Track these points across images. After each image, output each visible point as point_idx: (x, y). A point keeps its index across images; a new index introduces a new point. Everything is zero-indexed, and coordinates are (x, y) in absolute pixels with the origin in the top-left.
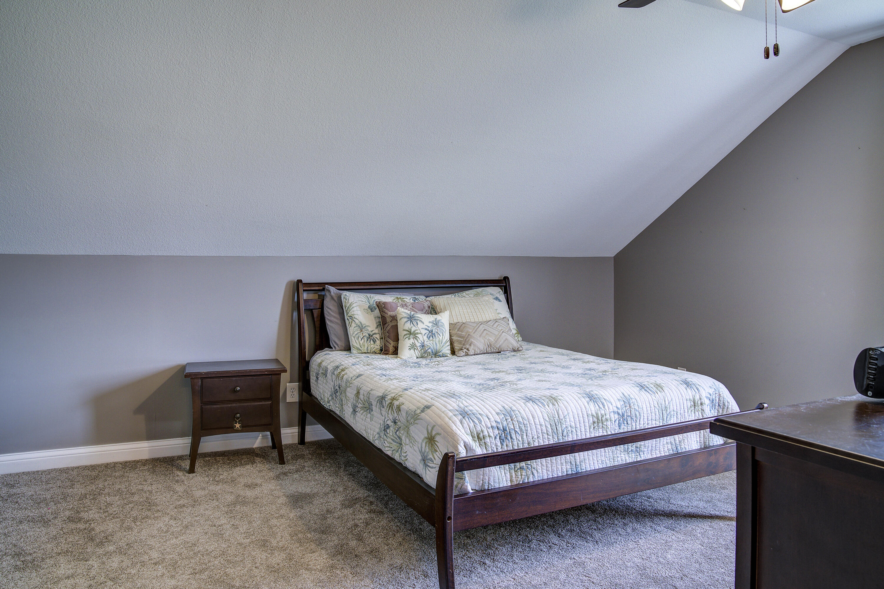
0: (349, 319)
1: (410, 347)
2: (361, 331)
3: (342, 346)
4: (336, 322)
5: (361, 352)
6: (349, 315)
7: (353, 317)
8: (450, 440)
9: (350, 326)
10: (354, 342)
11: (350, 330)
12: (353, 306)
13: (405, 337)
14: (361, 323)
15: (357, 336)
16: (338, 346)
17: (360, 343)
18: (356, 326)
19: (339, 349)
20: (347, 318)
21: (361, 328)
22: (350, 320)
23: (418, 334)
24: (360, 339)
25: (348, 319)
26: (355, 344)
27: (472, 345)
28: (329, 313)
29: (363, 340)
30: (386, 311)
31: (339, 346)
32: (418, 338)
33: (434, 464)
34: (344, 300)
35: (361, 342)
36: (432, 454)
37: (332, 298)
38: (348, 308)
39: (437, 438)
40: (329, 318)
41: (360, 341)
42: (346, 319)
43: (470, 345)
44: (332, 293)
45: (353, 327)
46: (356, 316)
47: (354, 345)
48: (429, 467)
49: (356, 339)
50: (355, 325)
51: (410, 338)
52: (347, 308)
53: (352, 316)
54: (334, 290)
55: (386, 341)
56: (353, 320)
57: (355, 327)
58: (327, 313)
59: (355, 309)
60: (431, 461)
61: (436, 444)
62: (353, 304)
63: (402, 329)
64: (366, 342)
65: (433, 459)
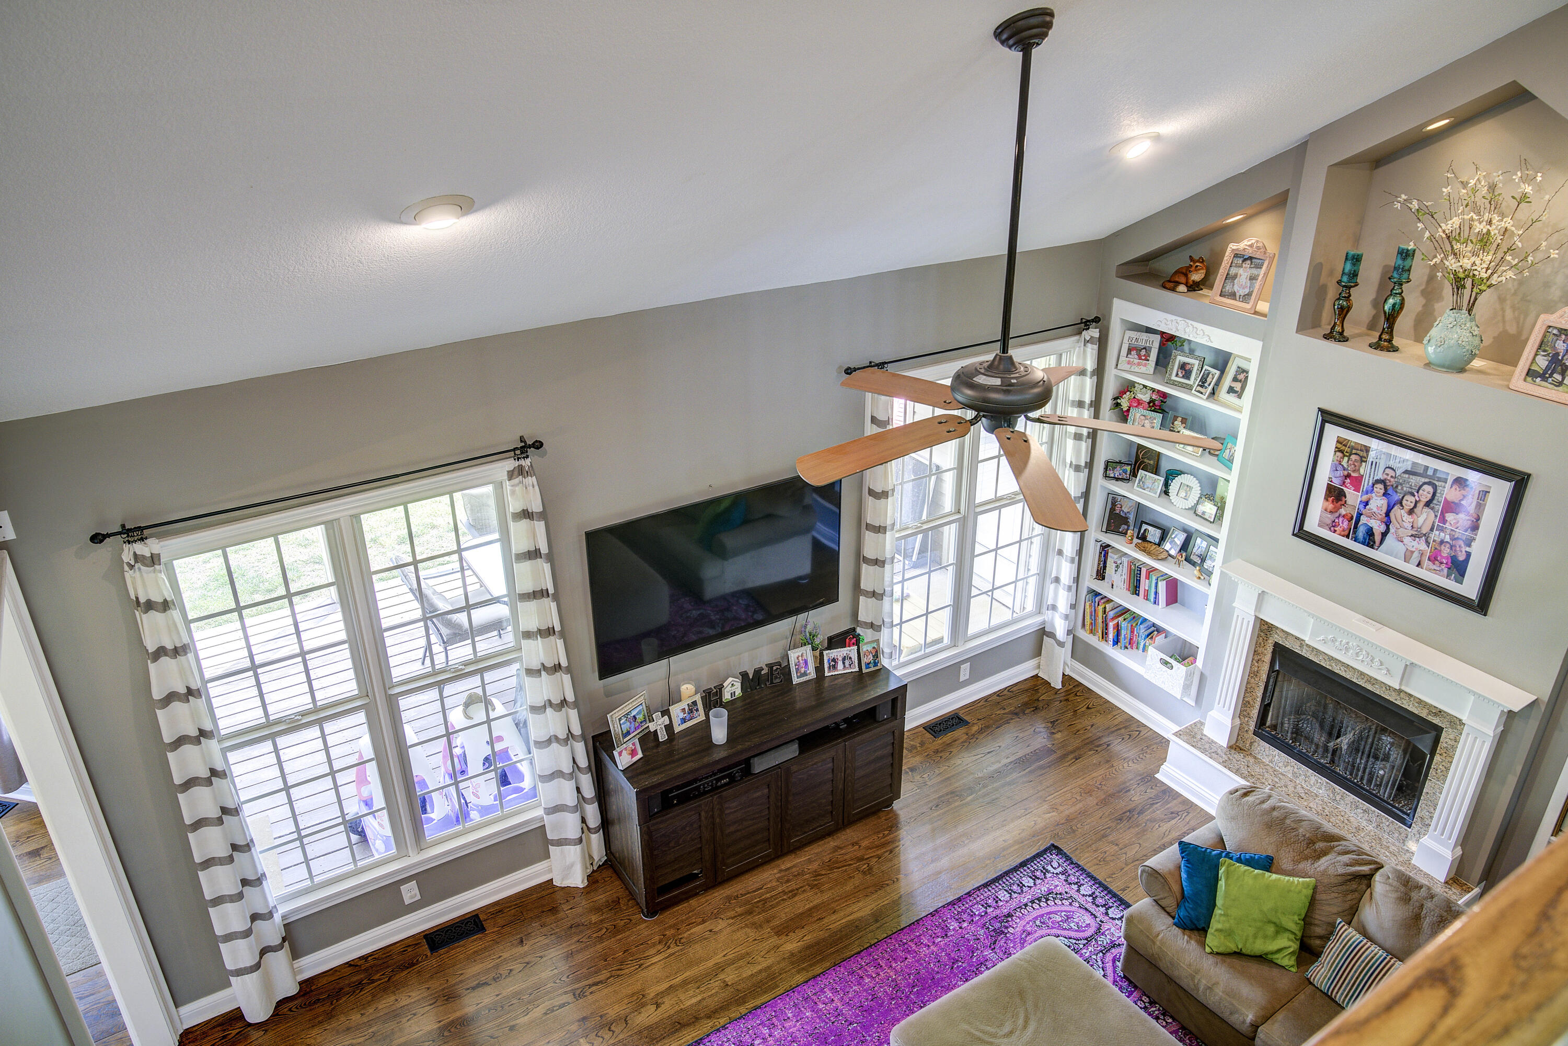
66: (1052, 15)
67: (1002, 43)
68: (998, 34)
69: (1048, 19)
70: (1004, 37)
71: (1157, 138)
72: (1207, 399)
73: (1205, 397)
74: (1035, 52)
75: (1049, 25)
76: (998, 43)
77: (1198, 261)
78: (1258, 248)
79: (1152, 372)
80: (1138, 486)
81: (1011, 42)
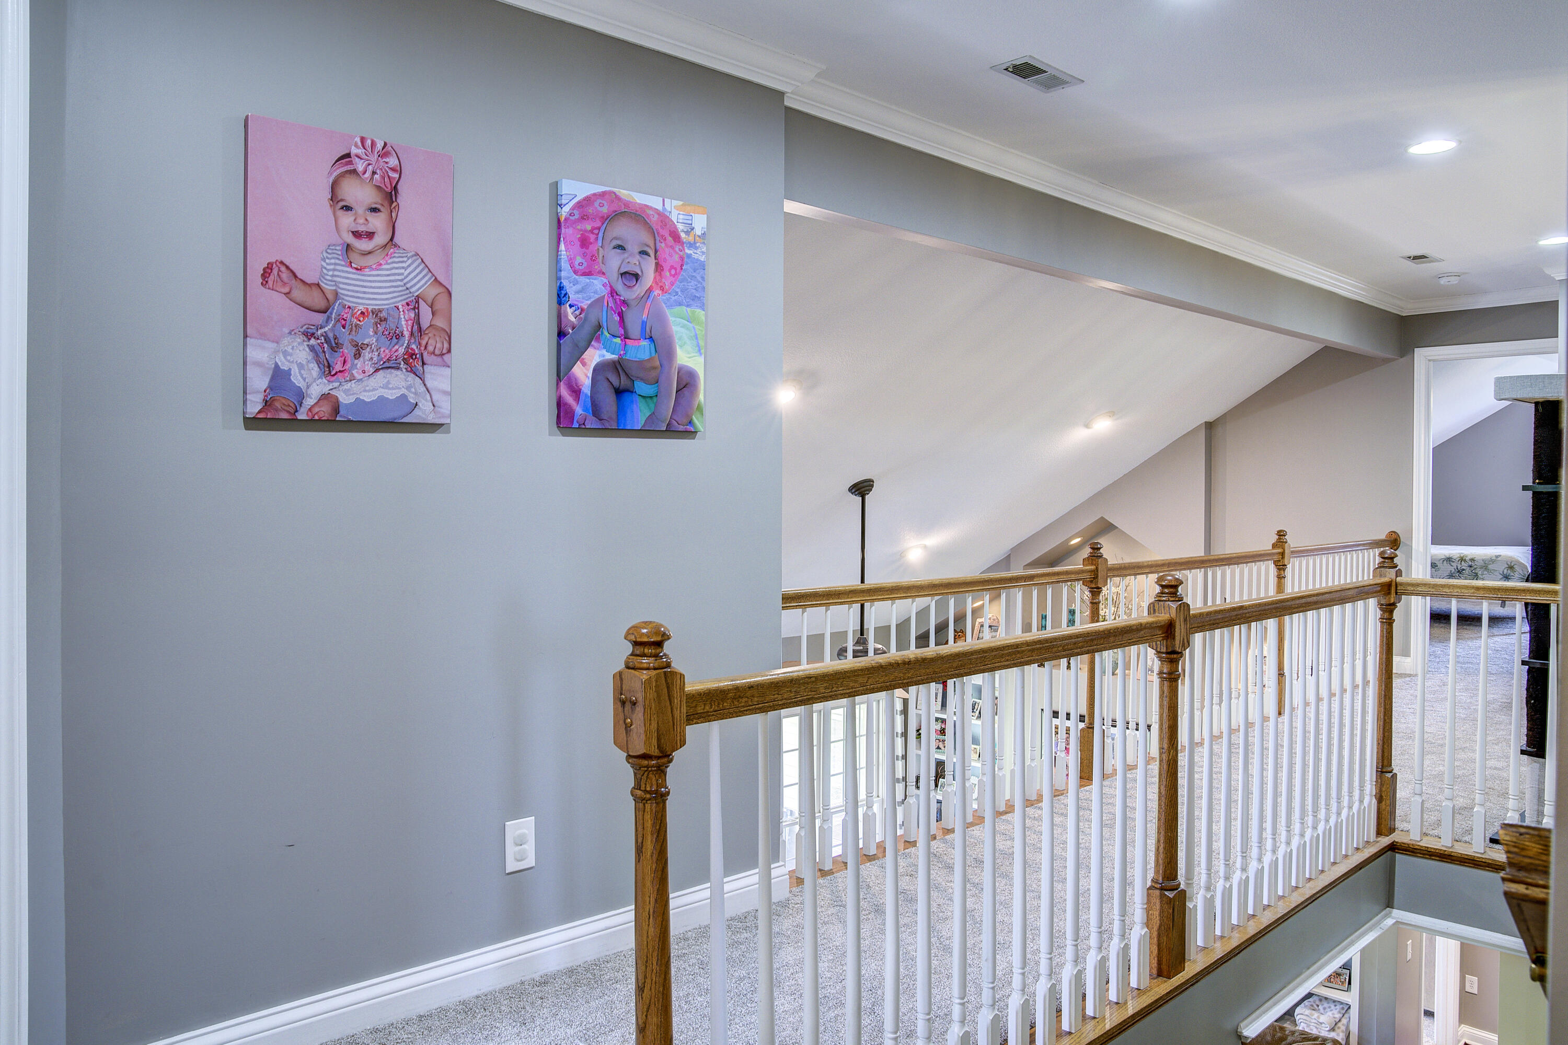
66: (873, 482)
67: (852, 494)
68: (850, 490)
69: (872, 483)
70: (853, 491)
71: (925, 547)
72: (977, 719)
73: (975, 718)
74: (867, 497)
75: (872, 486)
76: (851, 494)
77: (960, 632)
78: (994, 620)
79: (940, 709)
80: (940, 791)
81: (856, 493)
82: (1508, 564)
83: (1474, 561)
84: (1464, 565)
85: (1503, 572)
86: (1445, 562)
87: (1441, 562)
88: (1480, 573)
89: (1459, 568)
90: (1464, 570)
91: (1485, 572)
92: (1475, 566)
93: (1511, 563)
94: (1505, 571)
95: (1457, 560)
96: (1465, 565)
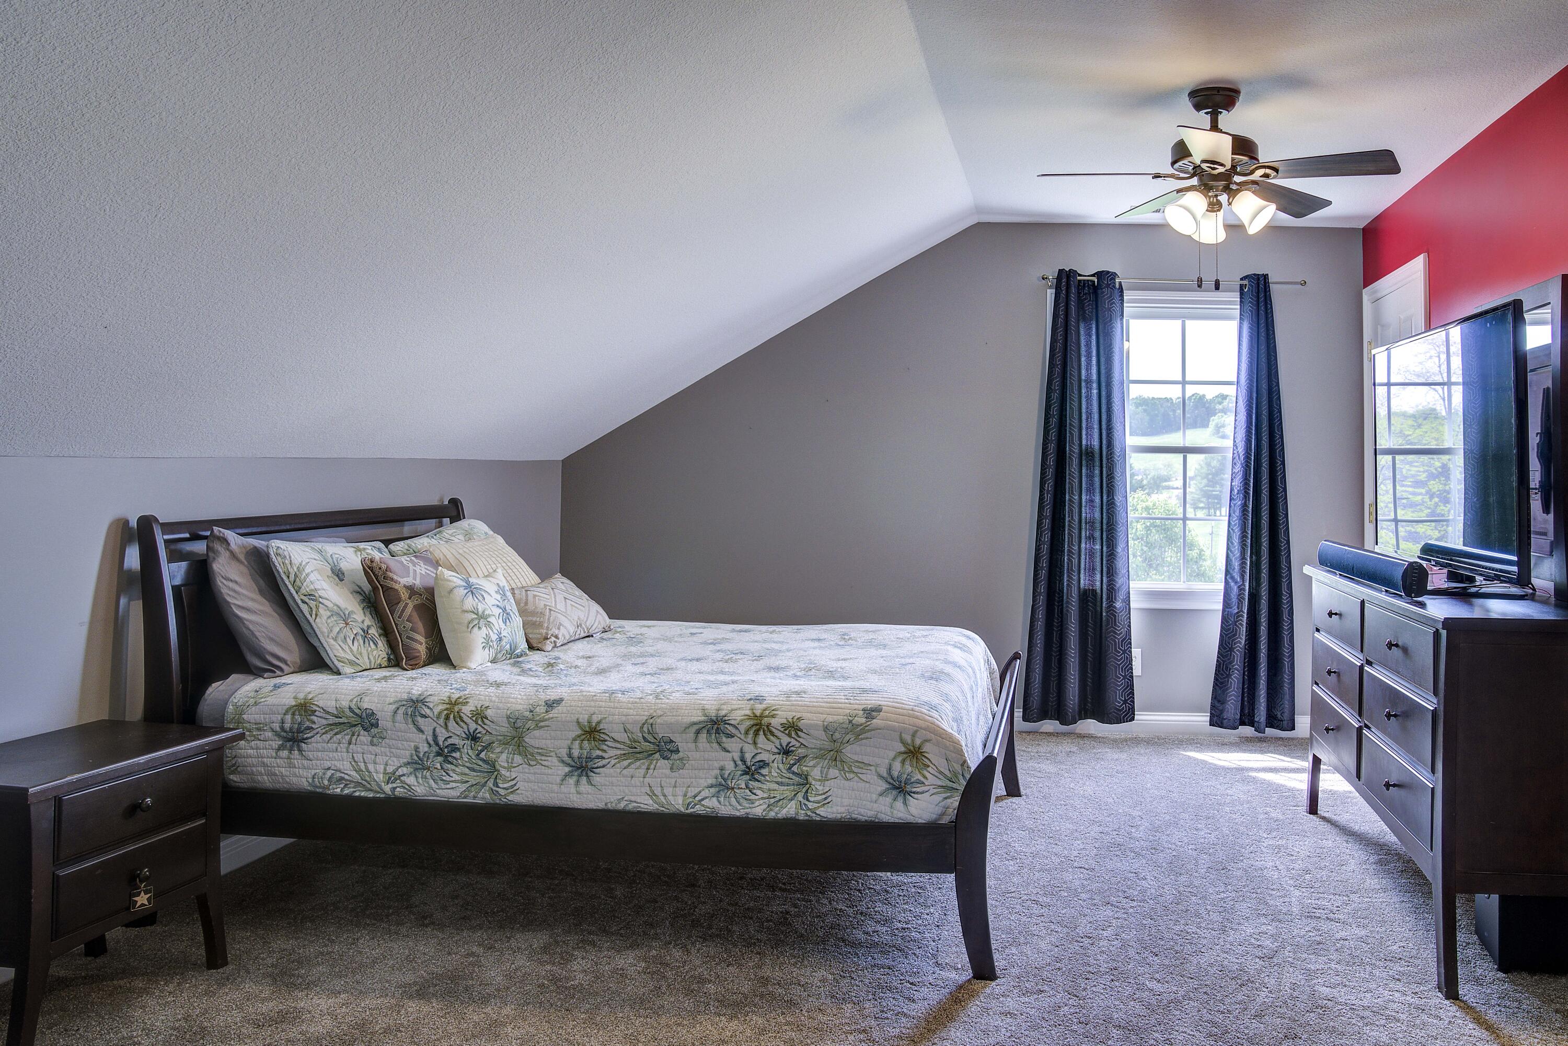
0: (307, 600)
1: (484, 644)
2: (347, 624)
3: (295, 663)
4: (262, 611)
5: (361, 669)
6: (303, 591)
7: (317, 595)
8: (948, 745)
9: (314, 616)
10: (337, 650)
11: (320, 625)
12: (307, 571)
13: (471, 626)
14: (339, 607)
15: (342, 635)
16: (287, 664)
17: (352, 651)
18: (332, 615)
19: (291, 670)
20: (301, 600)
21: (344, 617)
22: (312, 604)
23: (489, 616)
24: (350, 642)
25: (304, 602)
26: (341, 654)
27: (561, 627)
28: (235, 591)
29: (356, 643)
30: (395, 577)
31: (289, 663)
32: (491, 625)
33: (926, 786)
34: (279, 559)
35: (355, 648)
36: (920, 773)
37: (233, 556)
38: (296, 576)
39: (927, 748)
40: (237, 602)
41: (351, 646)
42: (299, 602)
43: (559, 629)
44: (233, 546)
45: (325, 618)
46: (321, 593)
47: (339, 657)
48: (917, 793)
49: (341, 643)
50: (329, 614)
51: (480, 626)
52: (292, 577)
53: (313, 593)
54: (236, 538)
55: (408, 638)
56: (320, 602)
57: (329, 617)
58: (231, 593)
59: (312, 577)
60: (920, 784)
61: (925, 757)
62: (305, 566)
63: (460, 610)
64: (362, 646)
65: (922, 779)
82: (903, 742)
83: (798, 729)
84: (766, 748)
85: (890, 769)
86: (703, 736)
87: (691, 735)
88: (816, 773)
89: (748, 756)
90: (764, 764)
91: (833, 772)
92: (802, 751)
93: (914, 735)
94: (897, 766)
95: (742, 728)
96: (770, 746)
